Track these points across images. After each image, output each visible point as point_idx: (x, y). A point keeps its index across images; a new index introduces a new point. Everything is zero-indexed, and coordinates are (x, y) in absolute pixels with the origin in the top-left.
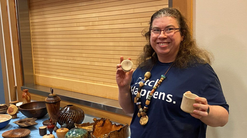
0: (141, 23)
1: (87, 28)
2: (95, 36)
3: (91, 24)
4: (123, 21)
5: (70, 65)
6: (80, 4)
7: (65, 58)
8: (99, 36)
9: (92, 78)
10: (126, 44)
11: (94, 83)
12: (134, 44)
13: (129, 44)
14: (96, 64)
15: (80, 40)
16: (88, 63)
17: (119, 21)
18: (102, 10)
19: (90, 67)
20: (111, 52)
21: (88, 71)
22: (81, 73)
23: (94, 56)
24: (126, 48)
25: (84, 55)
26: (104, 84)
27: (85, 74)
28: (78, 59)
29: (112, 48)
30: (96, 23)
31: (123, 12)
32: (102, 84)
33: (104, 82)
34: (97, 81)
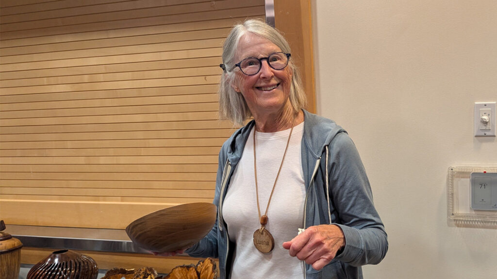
0: (205, 78)
2: (97, 103)
3: (86, 78)
4: (165, 73)
5: (31, 168)
6: (57, 39)
7: (19, 153)
8: (108, 102)
10: (173, 117)
11: (99, 201)
13: (180, 117)
14: (102, 160)
16: (82, 160)
19: (87, 168)
20: (140, 135)
23: (96, 144)
24: (175, 125)
25: (69, 144)
26: (122, 201)
27: (74, 184)
28: (54, 153)
29: (141, 126)
30: (101, 77)
31: (165, 56)
32: (118, 201)
33: (123, 197)
34: (105, 197)
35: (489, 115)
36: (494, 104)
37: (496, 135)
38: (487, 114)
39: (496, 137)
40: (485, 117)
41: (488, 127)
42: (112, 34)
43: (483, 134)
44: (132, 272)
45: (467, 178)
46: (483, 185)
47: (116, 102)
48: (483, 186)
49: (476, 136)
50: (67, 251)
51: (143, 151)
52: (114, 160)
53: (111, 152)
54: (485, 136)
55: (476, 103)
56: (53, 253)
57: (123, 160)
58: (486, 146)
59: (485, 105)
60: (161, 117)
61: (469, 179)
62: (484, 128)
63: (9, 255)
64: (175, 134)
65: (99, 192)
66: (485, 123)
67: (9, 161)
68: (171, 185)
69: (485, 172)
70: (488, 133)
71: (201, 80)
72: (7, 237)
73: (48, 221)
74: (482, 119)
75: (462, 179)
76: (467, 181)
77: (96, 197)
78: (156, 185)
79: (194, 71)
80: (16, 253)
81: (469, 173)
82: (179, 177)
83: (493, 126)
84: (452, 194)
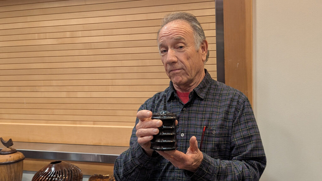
1: (60, 41)
2: (77, 52)
3: (68, 35)
5: (25, 101)
7: (15, 89)
8: (85, 52)
9: (71, 118)
11: (76, 124)
12: (148, 62)
13: (140, 63)
14: (80, 95)
15: (47, 60)
16: (64, 95)
19: (67, 100)
21: (63, 106)
22: (50, 111)
24: (135, 69)
25: (54, 83)
26: (94, 124)
27: (56, 112)
28: (43, 89)
29: (109, 70)
30: (80, 34)
33: (95, 122)
34: (81, 121)
44: (107, 177)
50: (61, 162)
51: (110, 88)
52: (88, 94)
53: (86, 88)
56: (51, 163)
57: (95, 95)
60: (125, 63)
63: (16, 165)
65: (76, 118)
67: (8, 95)
72: (14, 152)
73: (38, 139)
77: (74, 121)
78: (120, 113)
80: (21, 163)
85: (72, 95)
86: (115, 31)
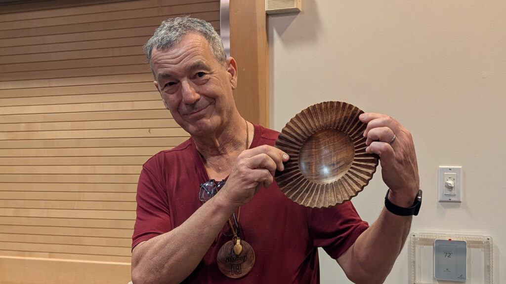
0: (149, 130)
1: (11, 136)
2: (32, 152)
3: (23, 127)
4: (108, 124)
8: (44, 152)
9: (18, 246)
10: (112, 170)
11: (24, 256)
13: (120, 169)
14: (32, 213)
16: (10, 212)
17: (98, 124)
18: (54, 100)
19: (15, 221)
20: (75, 187)
21: (8, 229)
23: (28, 195)
24: (113, 179)
26: (50, 257)
30: (39, 126)
32: (45, 257)
33: (51, 253)
34: (31, 252)
35: (454, 179)
36: (459, 169)
37: (461, 201)
38: (452, 179)
39: (461, 204)
40: (450, 182)
41: (453, 192)
42: (54, 83)
43: (447, 199)
45: (430, 245)
46: (448, 253)
47: (53, 152)
48: (448, 255)
49: (440, 201)
51: (77, 205)
52: (44, 213)
53: (42, 204)
54: (450, 201)
55: (440, 167)
57: (54, 213)
58: (451, 212)
59: (450, 169)
60: (99, 169)
61: (432, 247)
62: (449, 193)
64: (112, 188)
66: (450, 188)
68: (104, 241)
69: (450, 240)
70: (453, 199)
71: (144, 133)
74: (447, 184)
75: (425, 246)
76: (430, 249)
77: (22, 252)
78: (88, 241)
79: (138, 123)
81: (432, 240)
82: (115, 233)
83: (459, 192)
84: (414, 262)
85: (22, 213)
86: (87, 125)
